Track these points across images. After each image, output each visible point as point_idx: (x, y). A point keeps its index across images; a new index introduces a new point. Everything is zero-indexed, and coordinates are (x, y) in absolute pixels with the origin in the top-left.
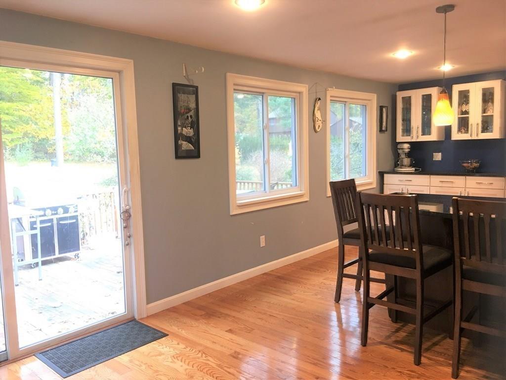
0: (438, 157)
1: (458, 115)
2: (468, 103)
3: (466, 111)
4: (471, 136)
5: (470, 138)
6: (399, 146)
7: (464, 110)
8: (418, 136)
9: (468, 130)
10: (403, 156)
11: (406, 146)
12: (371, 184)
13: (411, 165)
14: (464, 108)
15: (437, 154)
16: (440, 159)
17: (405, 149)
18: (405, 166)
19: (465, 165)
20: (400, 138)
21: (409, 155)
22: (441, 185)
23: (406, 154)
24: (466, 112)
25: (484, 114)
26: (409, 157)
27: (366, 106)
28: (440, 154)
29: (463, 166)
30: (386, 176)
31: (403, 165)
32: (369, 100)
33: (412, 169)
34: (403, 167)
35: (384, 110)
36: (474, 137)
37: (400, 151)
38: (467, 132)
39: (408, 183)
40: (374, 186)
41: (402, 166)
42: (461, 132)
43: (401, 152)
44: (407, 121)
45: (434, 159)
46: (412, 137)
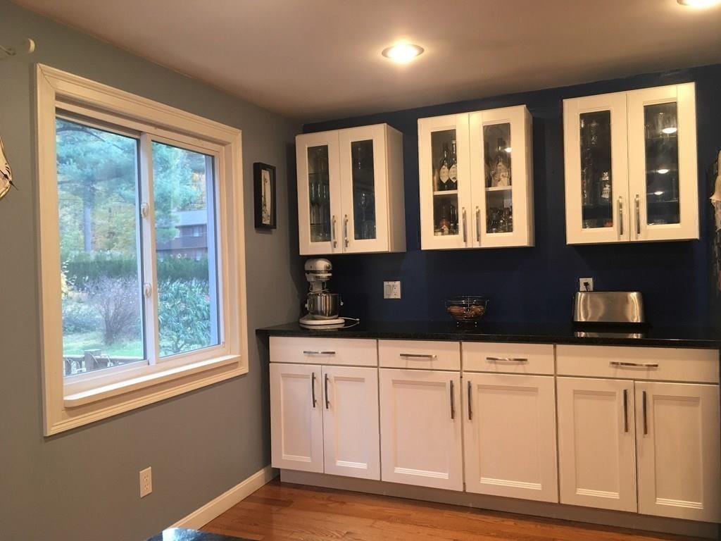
0: (393, 290)
1: (434, 190)
2: (454, 162)
3: (449, 181)
4: (465, 241)
5: (462, 246)
6: (307, 267)
7: (444, 180)
8: (347, 242)
9: (456, 227)
10: (317, 289)
11: (322, 265)
12: (232, 365)
13: (336, 312)
14: (445, 176)
15: (391, 283)
16: (399, 297)
17: (320, 272)
18: (322, 313)
19: (455, 309)
20: (308, 246)
21: (330, 286)
22: (403, 363)
23: (323, 283)
24: (452, 185)
25: (491, 189)
26: (331, 292)
27: (213, 157)
28: (398, 283)
29: (451, 313)
30: (274, 341)
31: (316, 312)
32: (223, 144)
33: (339, 321)
34: (316, 316)
35: (266, 175)
36: (473, 244)
37: (311, 278)
38: (454, 230)
39: (326, 359)
40: (244, 369)
41: (316, 314)
42: (442, 231)
43: (313, 280)
44: (321, 204)
45: (386, 297)
46: (335, 243)
